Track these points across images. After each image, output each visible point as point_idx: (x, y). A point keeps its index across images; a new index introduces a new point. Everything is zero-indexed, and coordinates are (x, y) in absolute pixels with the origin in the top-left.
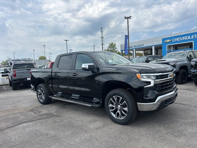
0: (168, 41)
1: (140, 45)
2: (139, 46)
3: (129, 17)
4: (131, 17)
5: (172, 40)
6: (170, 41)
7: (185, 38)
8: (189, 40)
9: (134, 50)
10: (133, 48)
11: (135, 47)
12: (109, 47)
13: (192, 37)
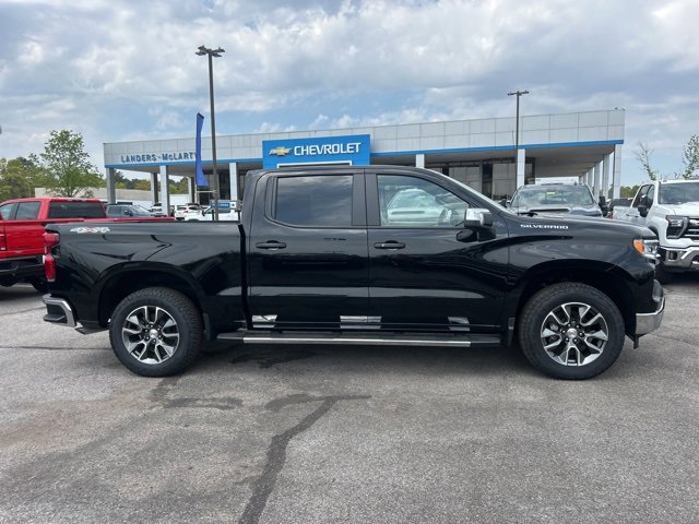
0: (282, 151)
1: (186, 155)
2: (180, 157)
3: (213, 49)
4: (223, 51)
5: (293, 150)
6: (287, 151)
7: (329, 149)
8: (339, 156)
9: (163, 169)
10: (159, 161)
11: (165, 157)
12: (53, 147)
13: (348, 148)
